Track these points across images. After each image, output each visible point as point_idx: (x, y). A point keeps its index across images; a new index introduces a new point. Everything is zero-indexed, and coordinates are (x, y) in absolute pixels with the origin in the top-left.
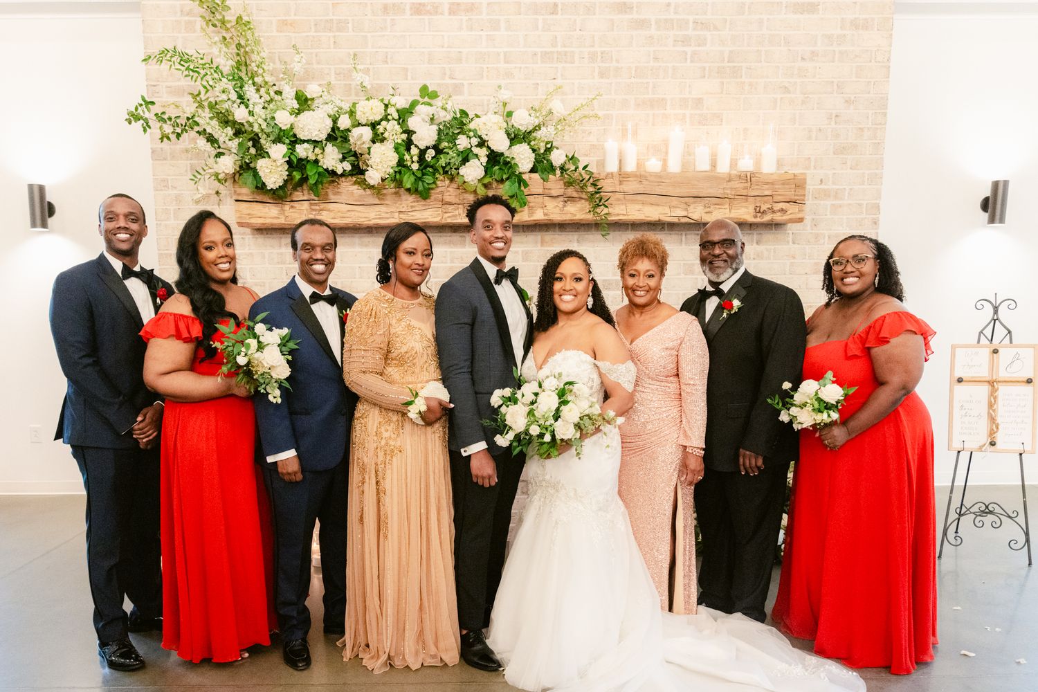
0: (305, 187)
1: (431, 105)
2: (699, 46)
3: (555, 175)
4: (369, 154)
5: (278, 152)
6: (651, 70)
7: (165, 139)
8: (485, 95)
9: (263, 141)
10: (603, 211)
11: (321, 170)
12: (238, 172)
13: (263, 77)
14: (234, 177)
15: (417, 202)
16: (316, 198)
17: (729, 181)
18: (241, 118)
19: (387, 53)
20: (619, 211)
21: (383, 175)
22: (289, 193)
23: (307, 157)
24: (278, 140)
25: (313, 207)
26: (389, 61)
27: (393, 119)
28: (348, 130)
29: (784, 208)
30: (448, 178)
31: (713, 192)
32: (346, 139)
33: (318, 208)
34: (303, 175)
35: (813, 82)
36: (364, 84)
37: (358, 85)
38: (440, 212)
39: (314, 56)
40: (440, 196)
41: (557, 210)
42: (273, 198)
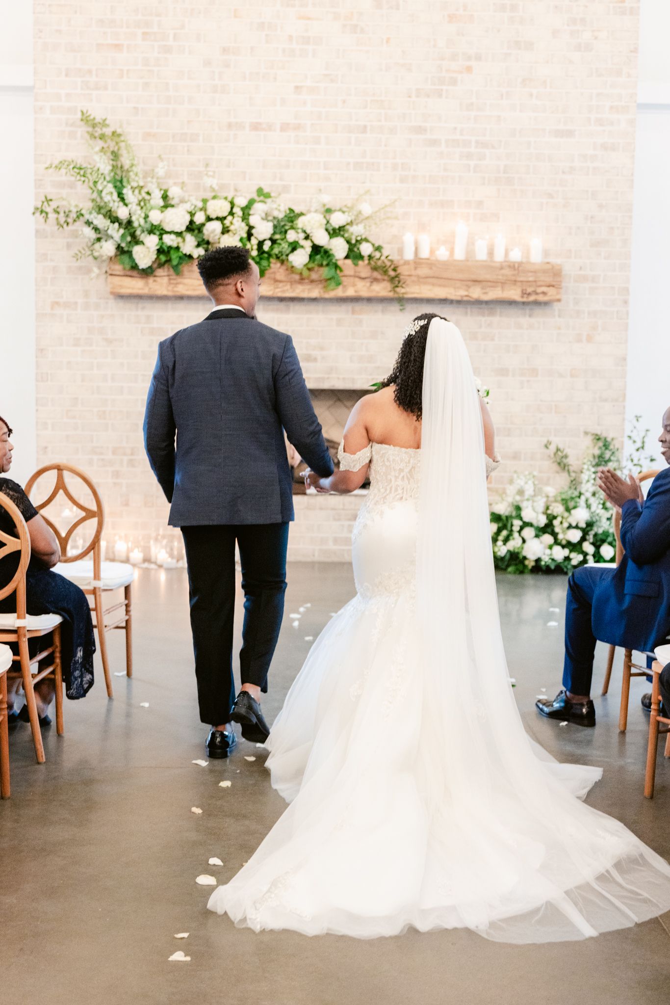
0: (167, 266)
1: (266, 203)
2: (480, 160)
3: (364, 262)
5: (152, 242)
6: (442, 178)
7: (58, 226)
8: (308, 194)
9: (138, 233)
10: (401, 290)
11: (181, 254)
12: (115, 254)
13: (138, 182)
14: (110, 259)
16: (174, 274)
17: (503, 268)
18: (123, 215)
20: (412, 290)
22: (154, 271)
23: (172, 244)
24: (151, 232)
25: (172, 281)
26: (231, 166)
27: (238, 216)
28: (203, 225)
29: (545, 291)
30: (279, 262)
31: (488, 277)
32: (200, 230)
33: (175, 281)
34: (167, 258)
35: (572, 190)
36: (213, 186)
38: (272, 288)
40: (272, 276)
41: (365, 289)
42: (141, 275)
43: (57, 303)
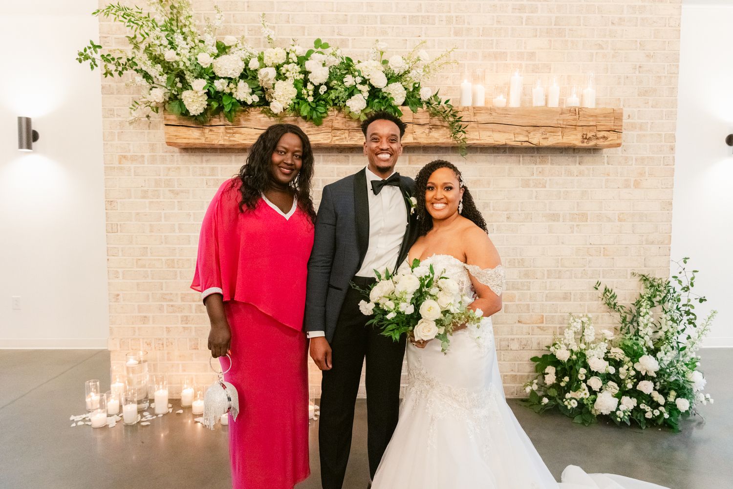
0: (222, 115)
1: (323, 54)
2: (532, 12)
3: (422, 108)
4: (274, 88)
5: (199, 85)
6: (495, 30)
7: (108, 75)
8: (365, 48)
9: (187, 77)
10: (461, 136)
11: (234, 101)
12: (168, 102)
13: (189, 28)
14: (164, 106)
15: (312, 127)
16: (230, 123)
17: (561, 114)
18: (170, 58)
19: (289, 15)
20: (474, 137)
21: (285, 106)
22: (209, 119)
23: (224, 90)
24: (200, 76)
25: (228, 131)
26: (290, 21)
27: (293, 62)
28: (256, 70)
29: (606, 135)
30: (336, 109)
31: (549, 122)
32: (255, 78)
33: (231, 131)
34: (219, 105)
35: (621, 41)
36: (270, 37)
37: (265, 38)
38: (330, 136)
39: (232, 16)
40: (330, 123)
41: (424, 135)
42: (196, 123)
43: (125, 157)
